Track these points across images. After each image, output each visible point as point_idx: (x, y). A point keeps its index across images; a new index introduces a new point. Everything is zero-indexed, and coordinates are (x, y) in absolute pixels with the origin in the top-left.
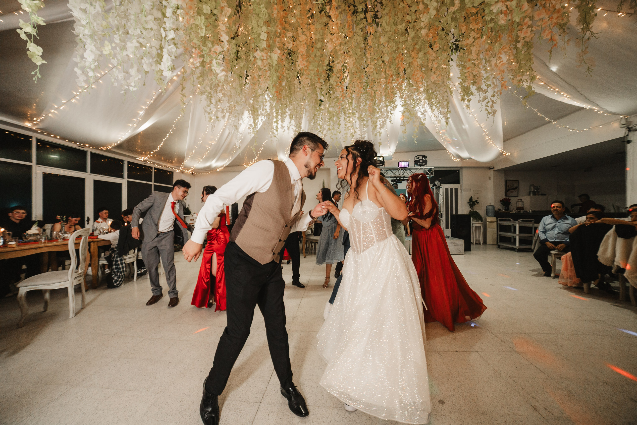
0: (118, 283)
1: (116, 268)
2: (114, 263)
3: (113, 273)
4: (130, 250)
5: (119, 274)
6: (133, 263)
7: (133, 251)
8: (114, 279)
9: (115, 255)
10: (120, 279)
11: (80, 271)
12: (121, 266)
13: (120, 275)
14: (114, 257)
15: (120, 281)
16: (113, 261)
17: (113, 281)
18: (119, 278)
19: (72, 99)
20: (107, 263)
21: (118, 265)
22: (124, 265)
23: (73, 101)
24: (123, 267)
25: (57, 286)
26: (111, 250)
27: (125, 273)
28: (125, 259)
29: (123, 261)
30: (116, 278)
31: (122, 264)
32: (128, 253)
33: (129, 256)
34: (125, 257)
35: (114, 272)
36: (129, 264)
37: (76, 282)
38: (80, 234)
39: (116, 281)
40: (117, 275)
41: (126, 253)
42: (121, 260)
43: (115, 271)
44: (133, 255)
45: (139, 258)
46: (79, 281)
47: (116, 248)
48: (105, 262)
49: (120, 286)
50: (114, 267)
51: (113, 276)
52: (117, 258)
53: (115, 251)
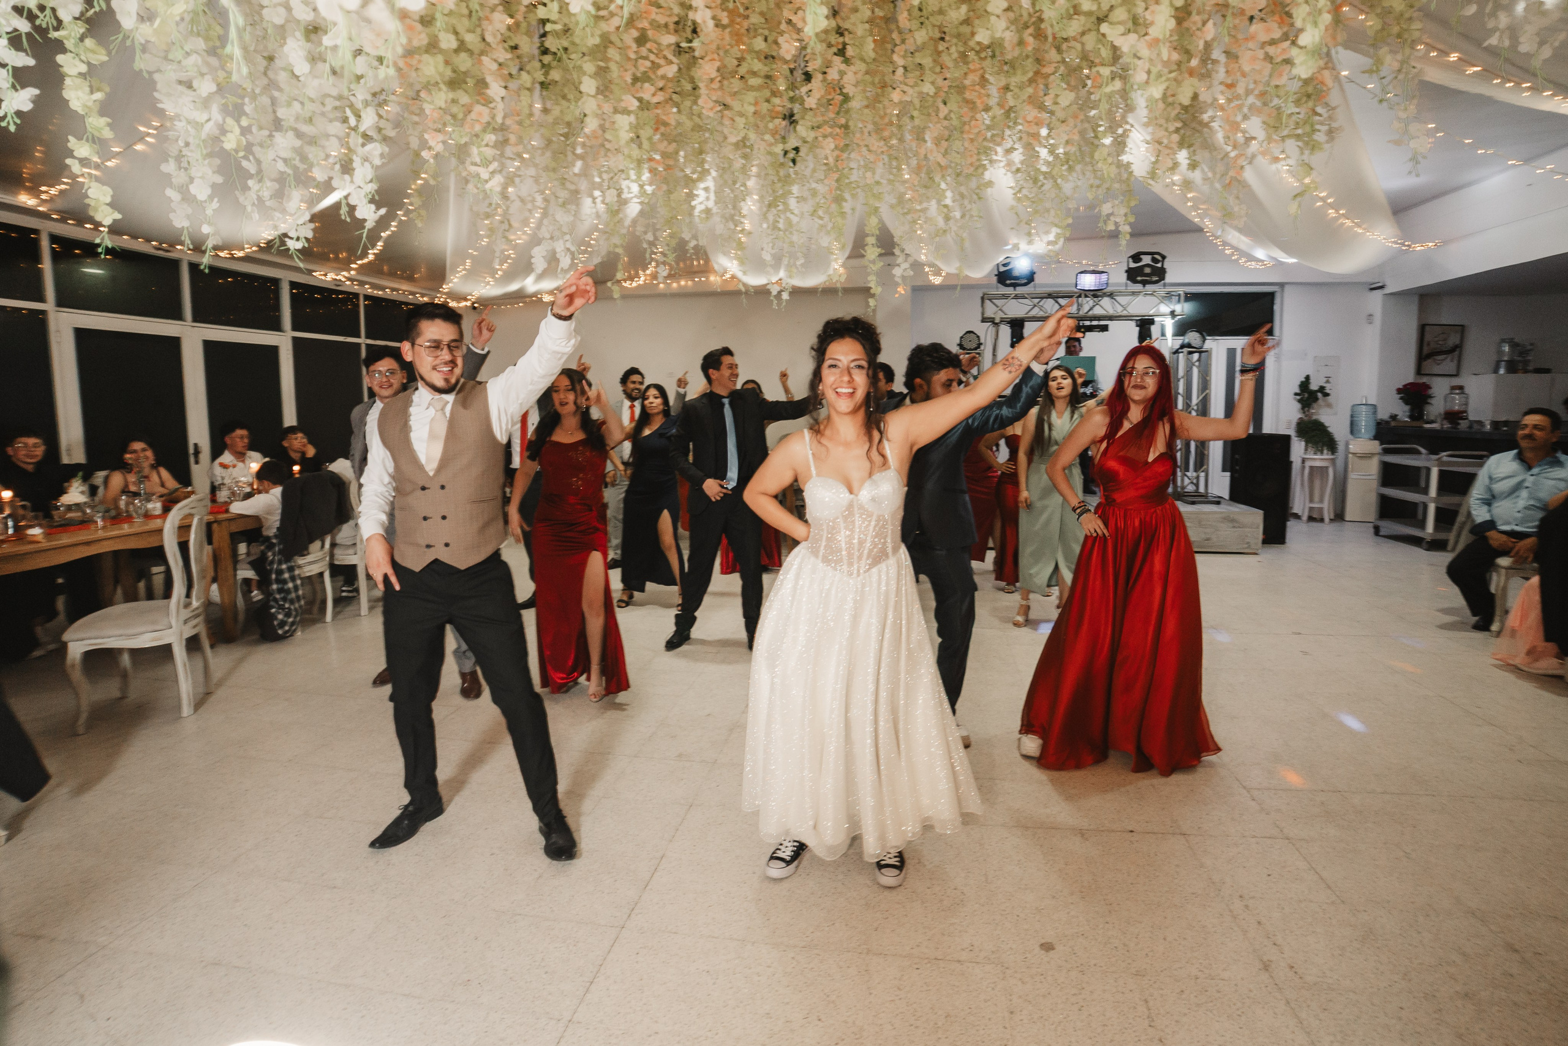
0: (287, 628)
1: (280, 591)
2: (274, 576)
3: (272, 603)
4: (312, 541)
5: (287, 605)
6: (321, 574)
7: (318, 543)
8: (276, 618)
9: (274, 555)
10: (291, 620)
11: (195, 603)
12: (290, 585)
13: (289, 609)
14: (272, 562)
15: (293, 624)
16: (270, 572)
17: (276, 623)
18: (288, 615)
19: (135, 143)
20: (256, 578)
21: (285, 582)
22: (299, 582)
23: (139, 147)
24: (296, 588)
25: (146, 640)
26: (263, 543)
27: (302, 602)
28: (300, 567)
29: (297, 572)
30: (280, 617)
31: (293, 578)
32: (307, 548)
33: (309, 558)
34: (301, 561)
35: (276, 600)
36: (309, 577)
37: (188, 632)
38: (186, 511)
39: (282, 624)
40: (281, 607)
41: (303, 551)
42: (291, 569)
43: (278, 596)
44: (320, 554)
45: (337, 563)
46: (195, 627)
47: (276, 536)
48: (250, 574)
49: (292, 635)
50: (275, 587)
51: (273, 610)
52: (280, 563)
53: (274, 545)
